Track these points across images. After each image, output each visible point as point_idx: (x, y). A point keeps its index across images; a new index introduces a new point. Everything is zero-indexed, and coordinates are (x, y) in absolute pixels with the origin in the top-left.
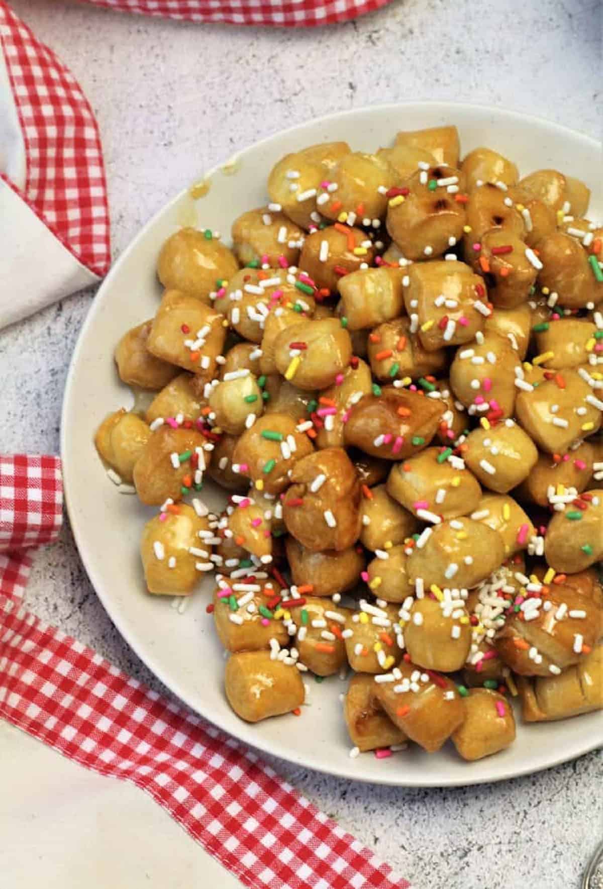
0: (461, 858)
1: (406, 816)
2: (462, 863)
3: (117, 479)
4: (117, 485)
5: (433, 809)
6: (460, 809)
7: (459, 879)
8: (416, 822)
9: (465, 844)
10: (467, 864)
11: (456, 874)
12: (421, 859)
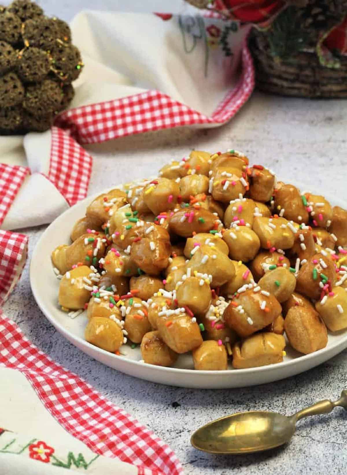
0: (177, 433)
1: (154, 415)
2: (177, 435)
3: (58, 272)
4: (57, 275)
5: (169, 414)
6: (183, 416)
7: (174, 441)
8: (158, 417)
9: (182, 429)
10: (180, 436)
11: (173, 438)
12: (156, 430)
